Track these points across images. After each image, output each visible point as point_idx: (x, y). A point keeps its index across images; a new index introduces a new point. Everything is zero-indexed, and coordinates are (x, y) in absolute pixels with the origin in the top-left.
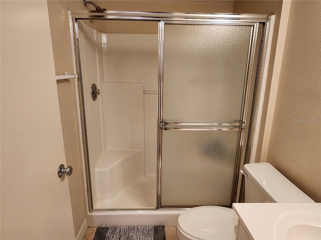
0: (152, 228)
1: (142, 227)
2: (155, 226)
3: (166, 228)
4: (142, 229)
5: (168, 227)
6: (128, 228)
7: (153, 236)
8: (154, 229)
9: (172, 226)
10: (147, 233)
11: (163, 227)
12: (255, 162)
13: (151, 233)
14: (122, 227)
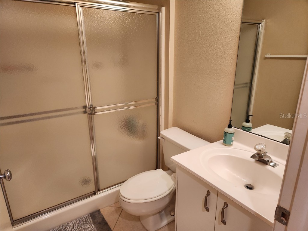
0: (88, 216)
1: (77, 219)
2: (90, 214)
3: (102, 211)
4: (79, 221)
5: (103, 209)
6: (61, 228)
7: (92, 223)
8: (91, 216)
9: (106, 207)
10: (85, 223)
11: (99, 211)
12: (165, 129)
13: (89, 220)
14: (54, 229)
